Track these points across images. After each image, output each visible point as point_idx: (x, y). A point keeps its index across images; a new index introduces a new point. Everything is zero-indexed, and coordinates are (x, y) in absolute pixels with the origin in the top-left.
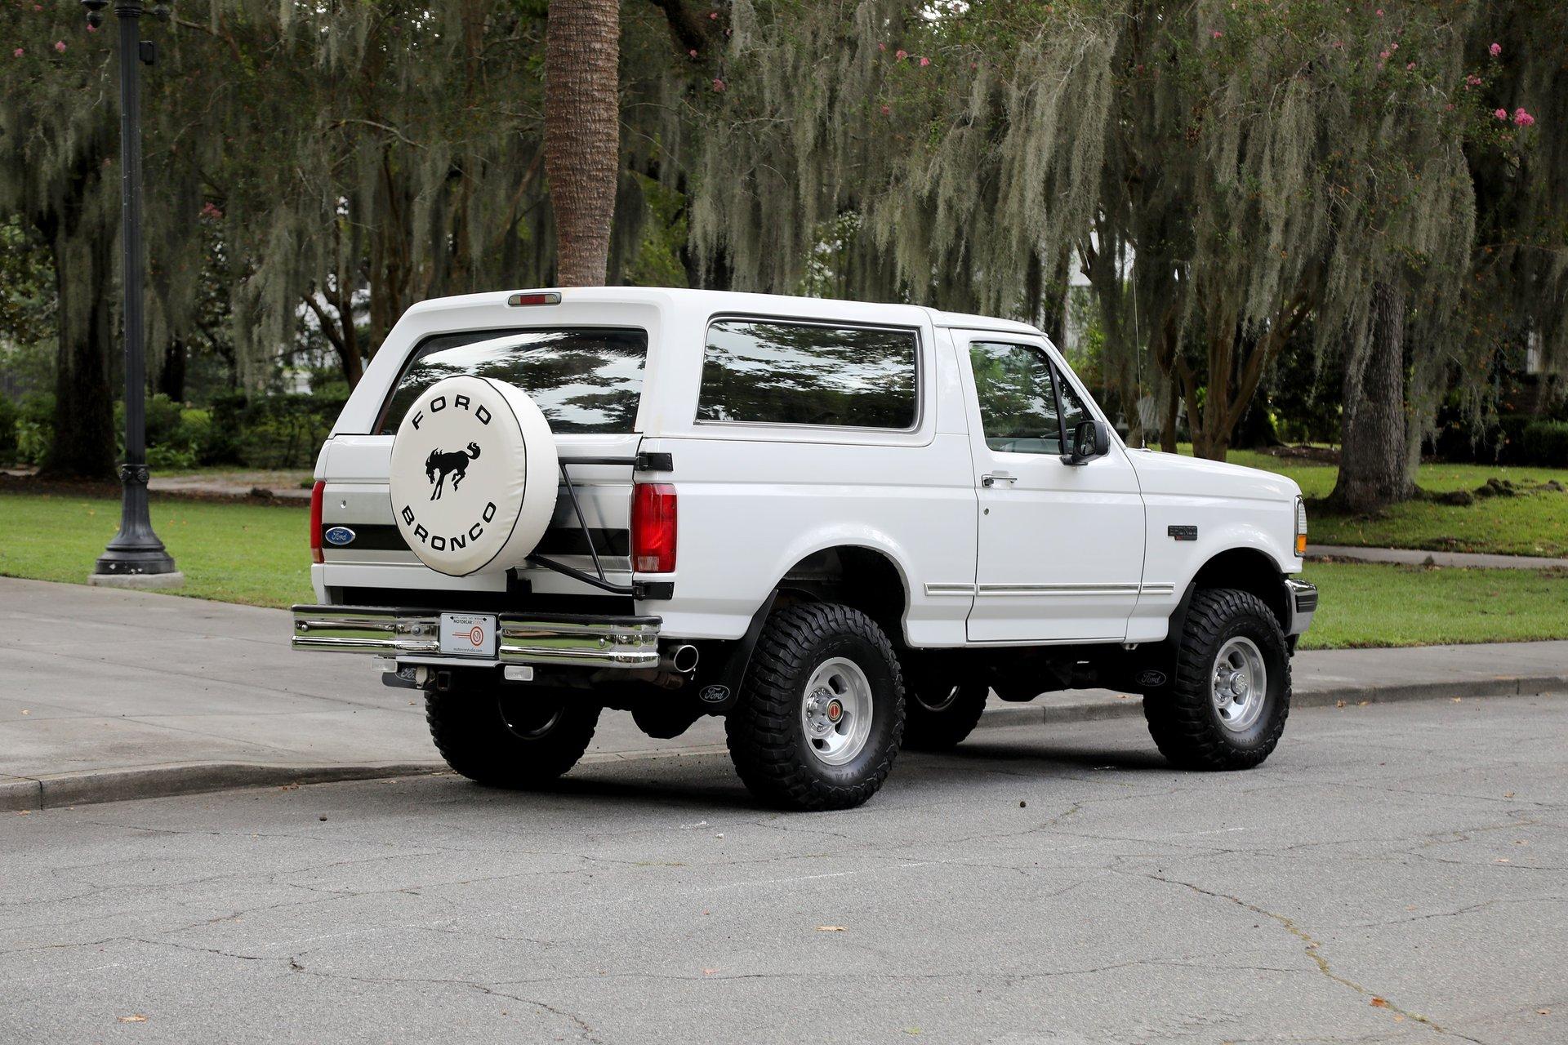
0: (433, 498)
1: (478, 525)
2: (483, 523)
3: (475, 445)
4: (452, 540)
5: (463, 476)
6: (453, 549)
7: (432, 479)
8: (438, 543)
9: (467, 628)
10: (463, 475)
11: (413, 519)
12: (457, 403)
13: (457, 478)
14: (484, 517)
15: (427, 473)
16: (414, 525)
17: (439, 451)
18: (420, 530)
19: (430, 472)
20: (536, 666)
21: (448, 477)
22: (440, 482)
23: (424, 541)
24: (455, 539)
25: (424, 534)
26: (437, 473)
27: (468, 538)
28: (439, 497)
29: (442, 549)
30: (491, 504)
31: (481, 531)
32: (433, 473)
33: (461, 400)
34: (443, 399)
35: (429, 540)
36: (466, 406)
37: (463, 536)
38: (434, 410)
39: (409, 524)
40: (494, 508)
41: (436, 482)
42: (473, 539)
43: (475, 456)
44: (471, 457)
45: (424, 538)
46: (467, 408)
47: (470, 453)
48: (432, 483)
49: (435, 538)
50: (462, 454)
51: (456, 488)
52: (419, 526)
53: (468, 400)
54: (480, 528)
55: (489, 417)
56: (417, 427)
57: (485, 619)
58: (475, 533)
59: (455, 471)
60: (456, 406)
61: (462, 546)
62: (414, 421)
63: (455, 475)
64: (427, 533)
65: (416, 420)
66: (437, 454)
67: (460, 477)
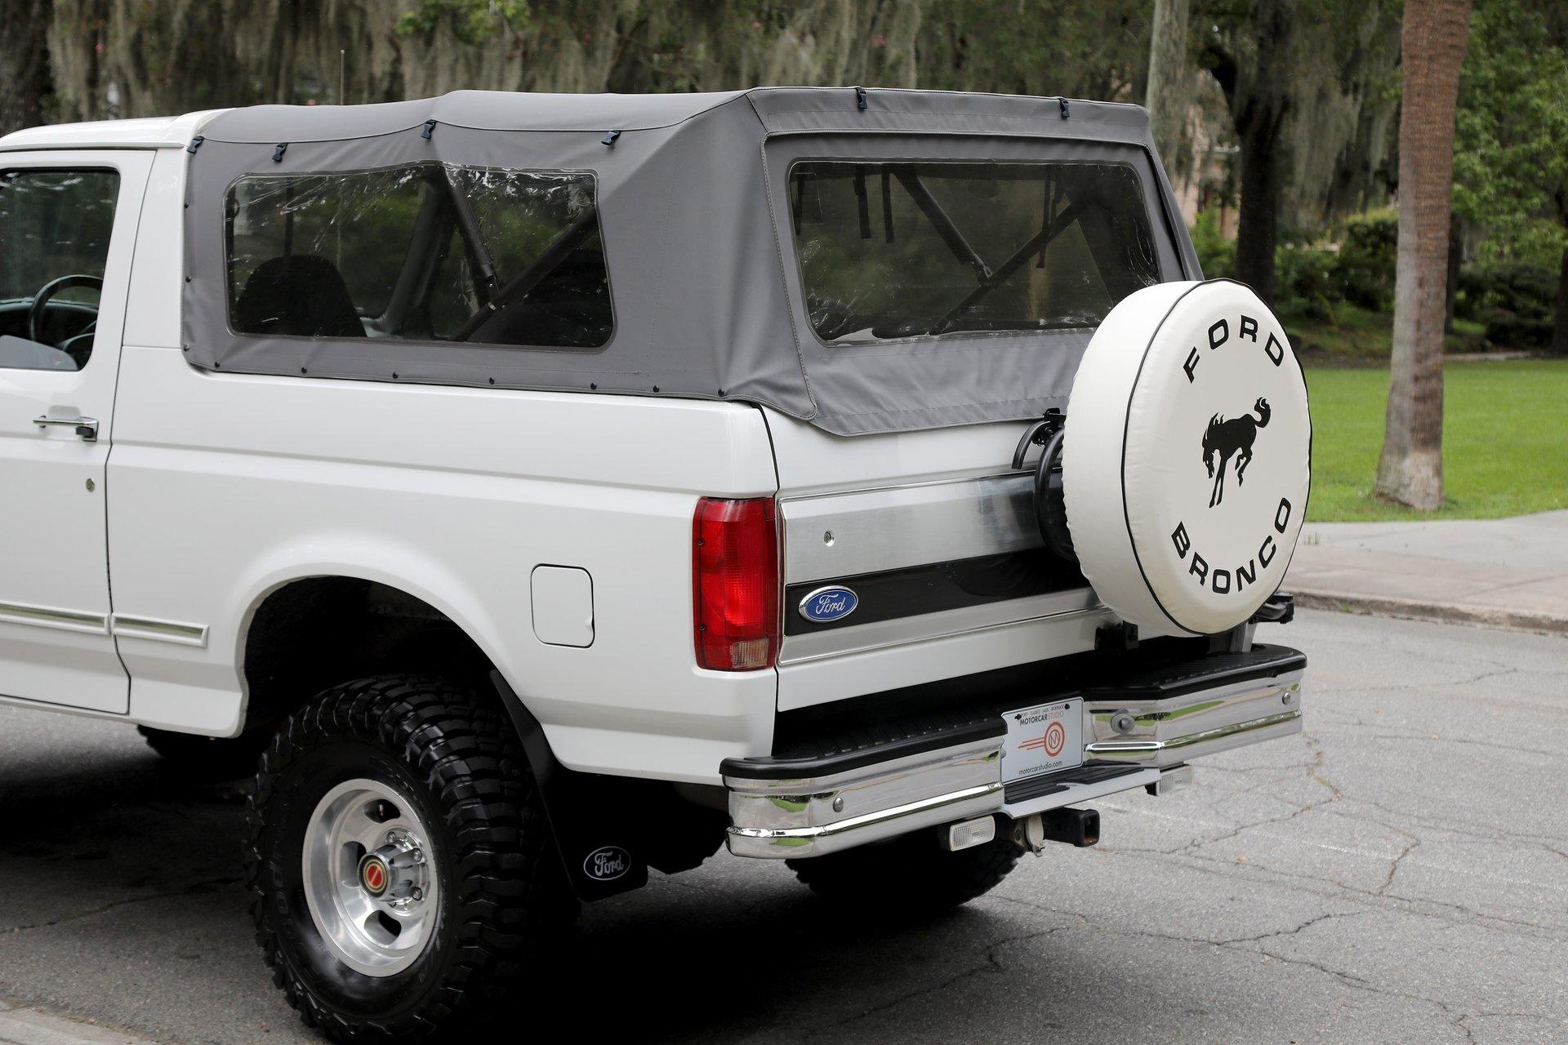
0: (1212, 504)
1: (1269, 539)
2: (1275, 533)
3: (1264, 401)
4: (1239, 573)
5: (1249, 459)
6: (1240, 588)
7: (1211, 468)
8: (1221, 582)
10: (1248, 454)
11: (1187, 546)
12: (1244, 331)
13: (1242, 462)
14: (1277, 525)
15: (1204, 460)
16: (1189, 555)
17: (1219, 418)
18: (1199, 564)
19: (1208, 457)
21: (1232, 462)
22: (1221, 475)
23: (1202, 582)
25: (1203, 569)
26: (1217, 455)
27: (1258, 564)
28: (1219, 501)
29: (1226, 590)
30: (1285, 502)
31: (1274, 548)
32: (1211, 459)
33: (1247, 325)
34: (1223, 323)
35: (1209, 578)
36: (1253, 333)
37: (1252, 563)
38: (1213, 345)
39: (1182, 554)
40: (1288, 506)
41: (1215, 475)
42: (1265, 564)
43: (1263, 424)
45: (1203, 575)
46: (1254, 340)
47: (1258, 417)
48: (1211, 476)
49: (1217, 573)
50: (1248, 418)
51: (1242, 481)
52: (1197, 557)
53: (1255, 324)
54: (1272, 544)
55: (1280, 352)
56: (1191, 378)
57: (1066, 707)
58: (1266, 555)
59: (1239, 451)
60: (1242, 336)
61: (1251, 580)
62: (1186, 367)
63: (1240, 457)
64: (1206, 567)
65: (1190, 365)
66: (1217, 421)
67: (1245, 459)
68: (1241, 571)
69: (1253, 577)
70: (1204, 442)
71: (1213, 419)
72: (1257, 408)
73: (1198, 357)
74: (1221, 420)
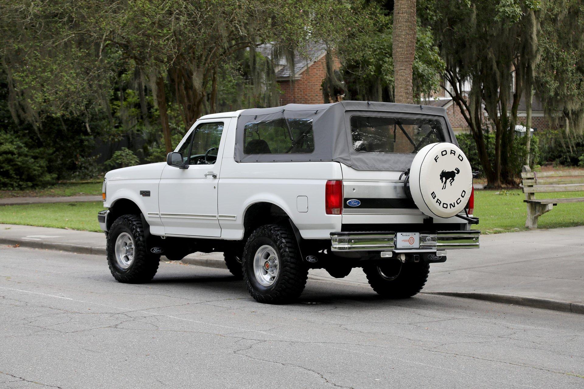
0: (443, 189)
1: (459, 199)
2: (461, 198)
6: (450, 208)
7: (442, 181)
8: (445, 206)
9: (407, 238)
10: (453, 180)
11: (435, 197)
12: (451, 153)
13: (452, 181)
14: (462, 196)
16: (436, 199)
18: (439, 201)
19: (441, 178)
21: (448, 181)
22: (445, 183)
26: (444, 179)
27: (456, 204)
28: (445, 188)
29: (447, 208)
30: (464, 191)
31: (461, 201)
32: (442, 179)
33: (452, 152)
34: (445, 151)
35: (442, 204)
36: (454, 154)
37: (454, 203)
38: (443, 155)
39: (434, 198)
42: (458, 204)
45: (440, 204)
47: (456, 172)
48: (442, 183)
49: (444, 204)
50: (453, 172)
51: (451, 185)
52: (438, 199)
53: (455, 152)
55: (462, 159)
56: (436, 161)
57: (415, 234)
58: (458, 202)
59: (451, 178)
61: (454, 206)
62: (435, 159)
64: (441, 202)
68: (451, 204)
69: (455, 206)
70: (440, 175)
71: (443, 171)
72: (456, 170)
73: (438, 157)
74: (445, 171)
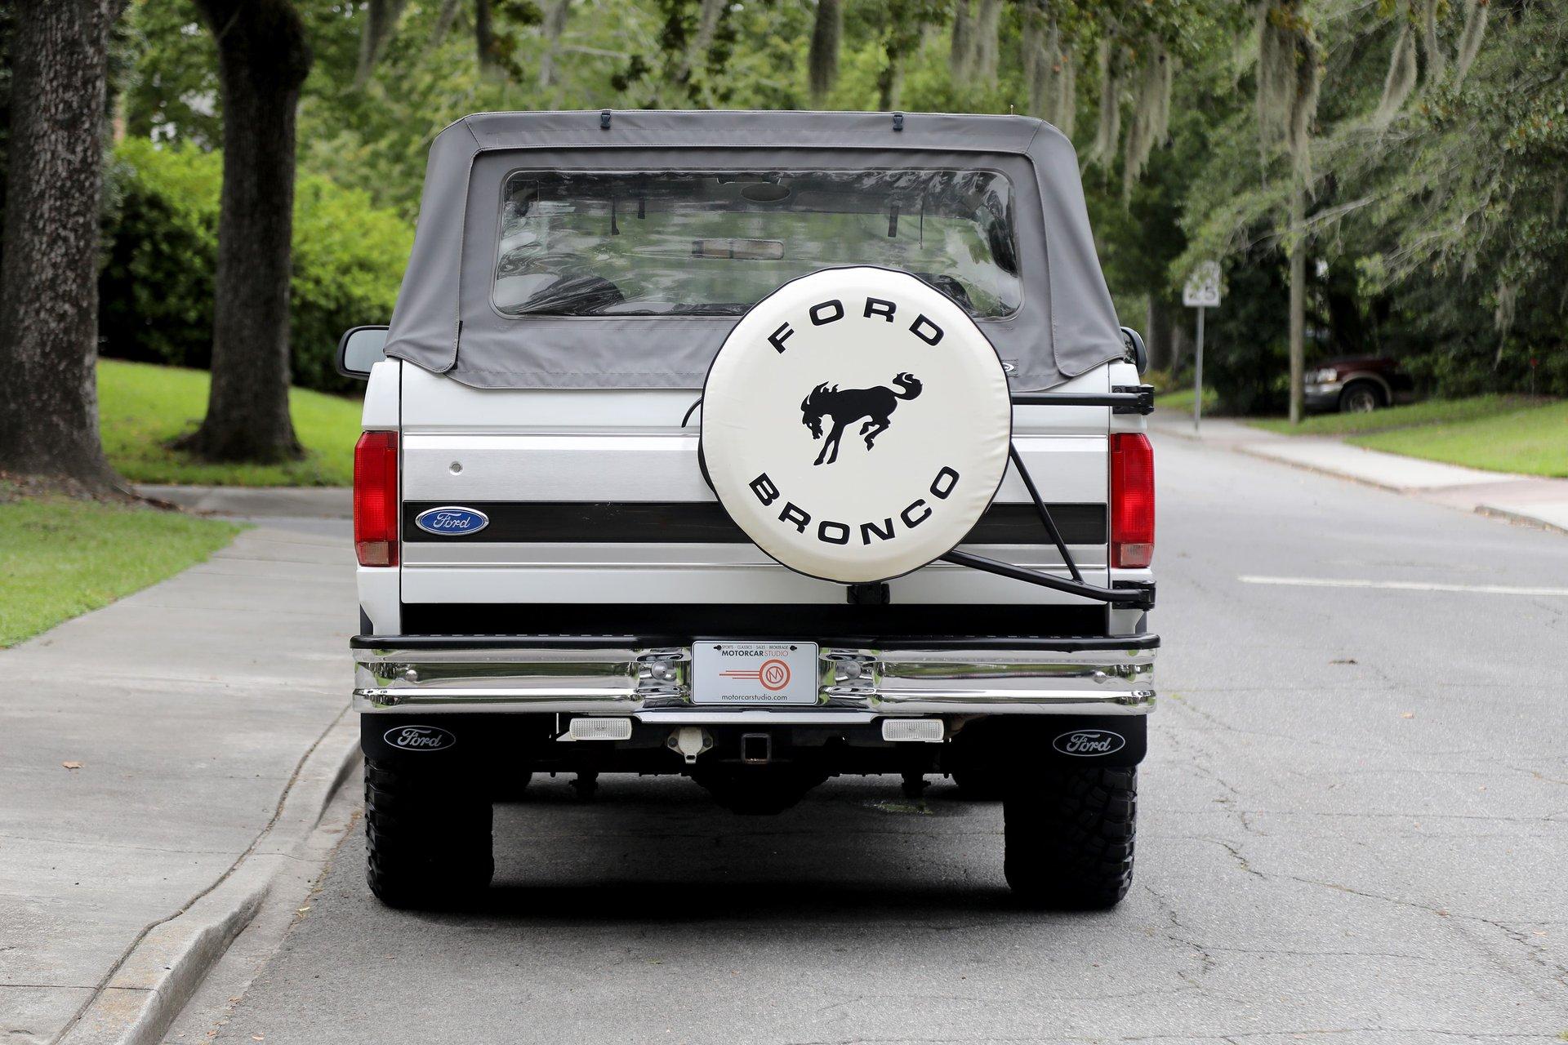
0: (819, 462)
1: (920, 502)
2: (932, 501)
3: (909, 377)
4: (864, 528)
5: (883, 427)
6: (867, 541)
7: (817, 432)
8: (834, 533)
9: (755, 663)
10: (884, 424)
11: (775, 495)
12: (869, 311)
14: (934, 490)
15: (805, 422)
16: (779, 504)
17: (830, 388)
18: (794, 513)
19: (811, 420)
20: (947, 718)
21: (852, 430)
22: (835, 436)
23: (802, 530)
24: (872, 526)
25: (801, 518)
26: (827, 423)
27: (899, 525)
28: (833, 459)
29: (844, 540)
30: (947, 470)
31: (928, 512)
32: (817, 422)
33: (877, 306)
34: (836, 305)
35: (812, 528)
36: (889, 314)
37: (888, 522)
38: (818, 322)
39: (766, 501)
40: (955, 475)
41: (824, 437)
42: (912, 524)
43: (910, 395)
44: (901, 396)
45: (802, 524)
46: (890, 319)
47: (901, 390)
48: (816, 436)
49: (825, 524)
50: (881, 392)
51: (870, 446)
52: (790, 506)
53: (892, 307)
54: (925, 507)
55: (940, 334)
56: (781, 349)
57: (793, 648)
58: (914, 515)
59: (868, 419)
60: (867, 315)
61: (887, 535)
62: (773, 340)
63: (866, 425)
64: (807, 518)
65: (779, 337)
66: (826, 390)
67: (877, 427)
68: (868, 527)
69: (891, 534)
70: (804, 407)
71: (818, 388)
72: (897, 381)
73: (791, 332)
74: (834, 388)
